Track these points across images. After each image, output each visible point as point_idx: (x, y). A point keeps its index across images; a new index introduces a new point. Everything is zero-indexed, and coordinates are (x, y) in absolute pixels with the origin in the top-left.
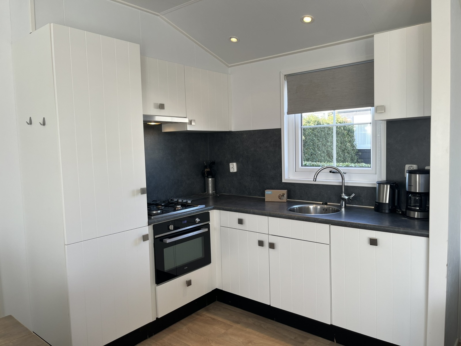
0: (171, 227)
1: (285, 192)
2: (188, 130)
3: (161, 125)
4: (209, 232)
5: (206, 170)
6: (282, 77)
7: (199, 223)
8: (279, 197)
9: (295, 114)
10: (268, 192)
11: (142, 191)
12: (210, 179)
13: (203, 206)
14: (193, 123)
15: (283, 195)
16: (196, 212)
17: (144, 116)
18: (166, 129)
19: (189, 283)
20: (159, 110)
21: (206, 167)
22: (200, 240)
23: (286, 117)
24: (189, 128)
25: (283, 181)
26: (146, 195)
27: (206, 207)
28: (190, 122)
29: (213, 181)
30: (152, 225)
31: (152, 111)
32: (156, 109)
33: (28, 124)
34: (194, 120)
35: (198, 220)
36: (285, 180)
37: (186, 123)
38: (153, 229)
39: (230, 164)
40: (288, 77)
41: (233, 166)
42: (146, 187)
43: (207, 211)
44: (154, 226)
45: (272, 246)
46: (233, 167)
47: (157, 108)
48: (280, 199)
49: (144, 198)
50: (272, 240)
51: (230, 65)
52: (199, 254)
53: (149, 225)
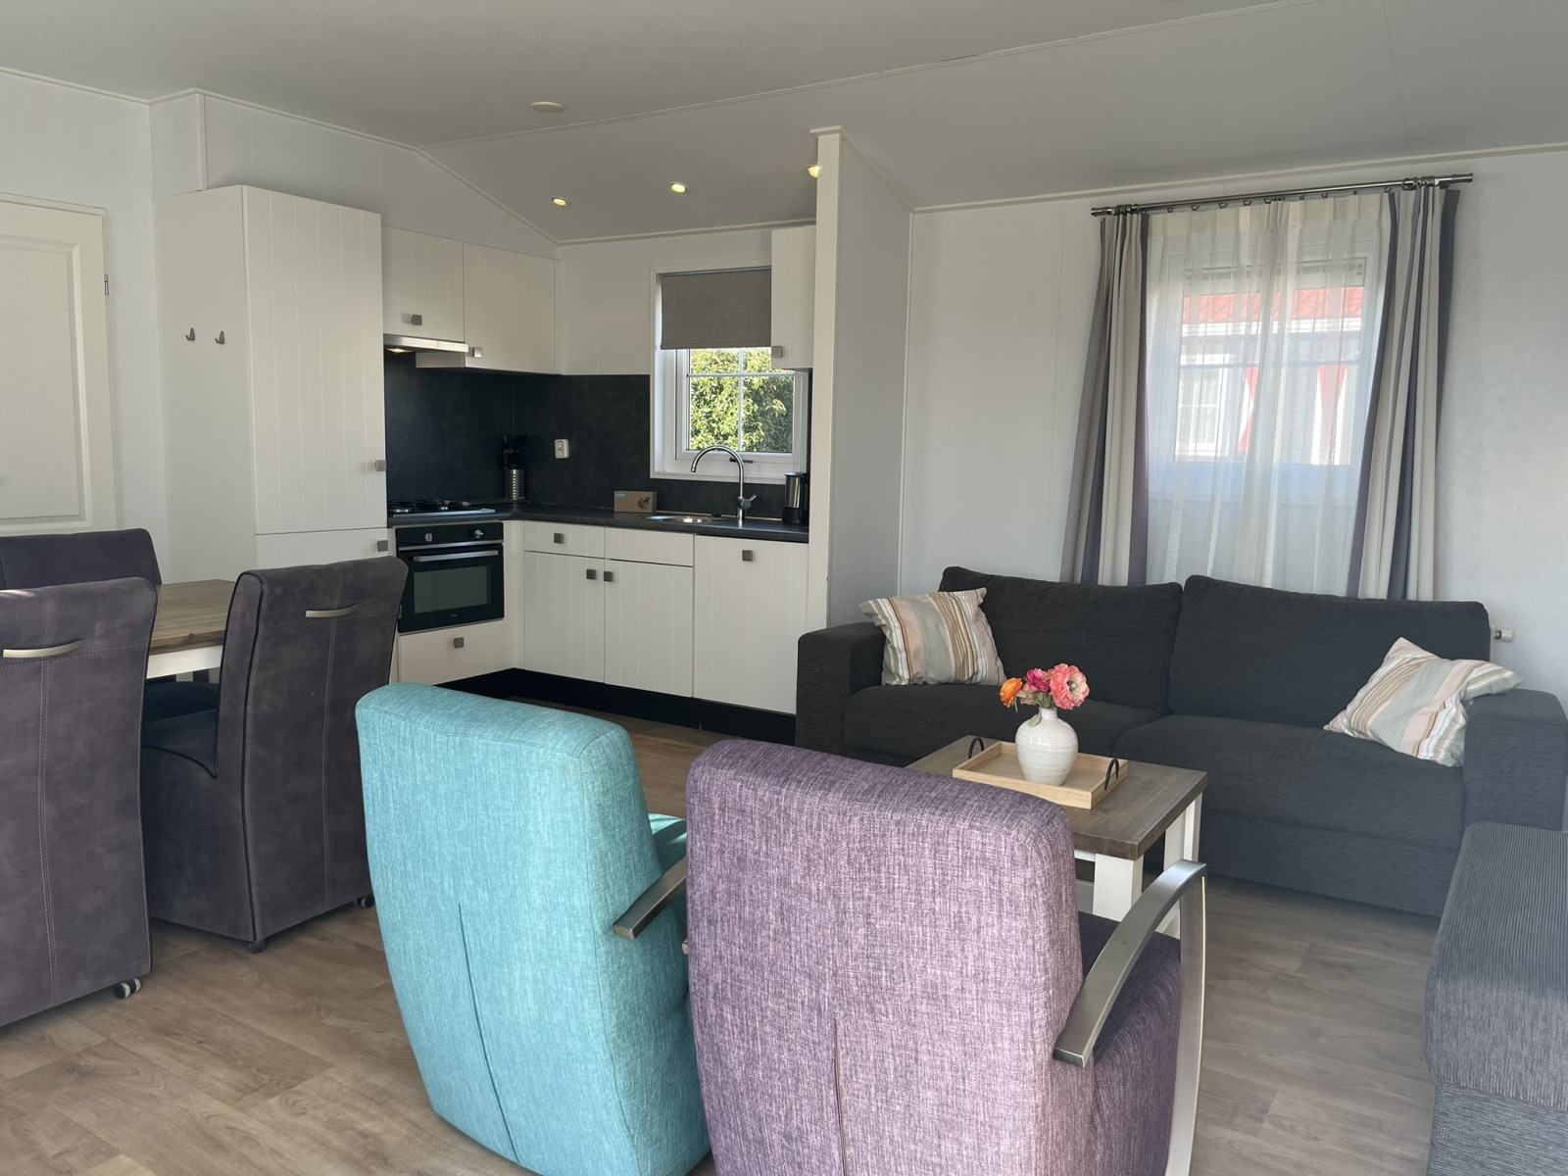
0: (429, 537)
1: (650, 495)
2: (467, 366)
3: (412, 353)
4: (500, 557)
5: (506, 451)
6: (653, 278)
7: (482, 538)
8: (639, 503)
9: (677, 348)
10: (618, 495)
11: (378, 466)
12: (514, 471)
13: (493, 511)
14: (477, 355)
15: (647, 500)
16: (477, 519)
17: (386, 336)
18: (423, 363)
19: (458, 643)
20: (411, 326)
21: (506, 446)
22: (481, 571)
23: (659, 353)
24: (469, 363)
25: (652, 476)
26: (385, 473)
27: (497, 512)
28: (472, 352)
29: (519, 476)
30: (395, 527)
31: (398, 327)
32: (405, 325)
33: (189, 339)
34: (480, 349)
35: (479, 533)
36: (654, 473)
37: (464, 353)
38: (396, 535)
39: (556, 441)
40: (664, 277)
41: (562, 445)
42: (384, 458)
43: (498, 521)
44: (397, 530)
45: (608, 577)
46: (562, 449)
47: (408, 323)
48: (641, 507)
49: (381, 480)
50: (610, 567)
51: (560, 242)
52: (480, 598)
53: (388, 527)
